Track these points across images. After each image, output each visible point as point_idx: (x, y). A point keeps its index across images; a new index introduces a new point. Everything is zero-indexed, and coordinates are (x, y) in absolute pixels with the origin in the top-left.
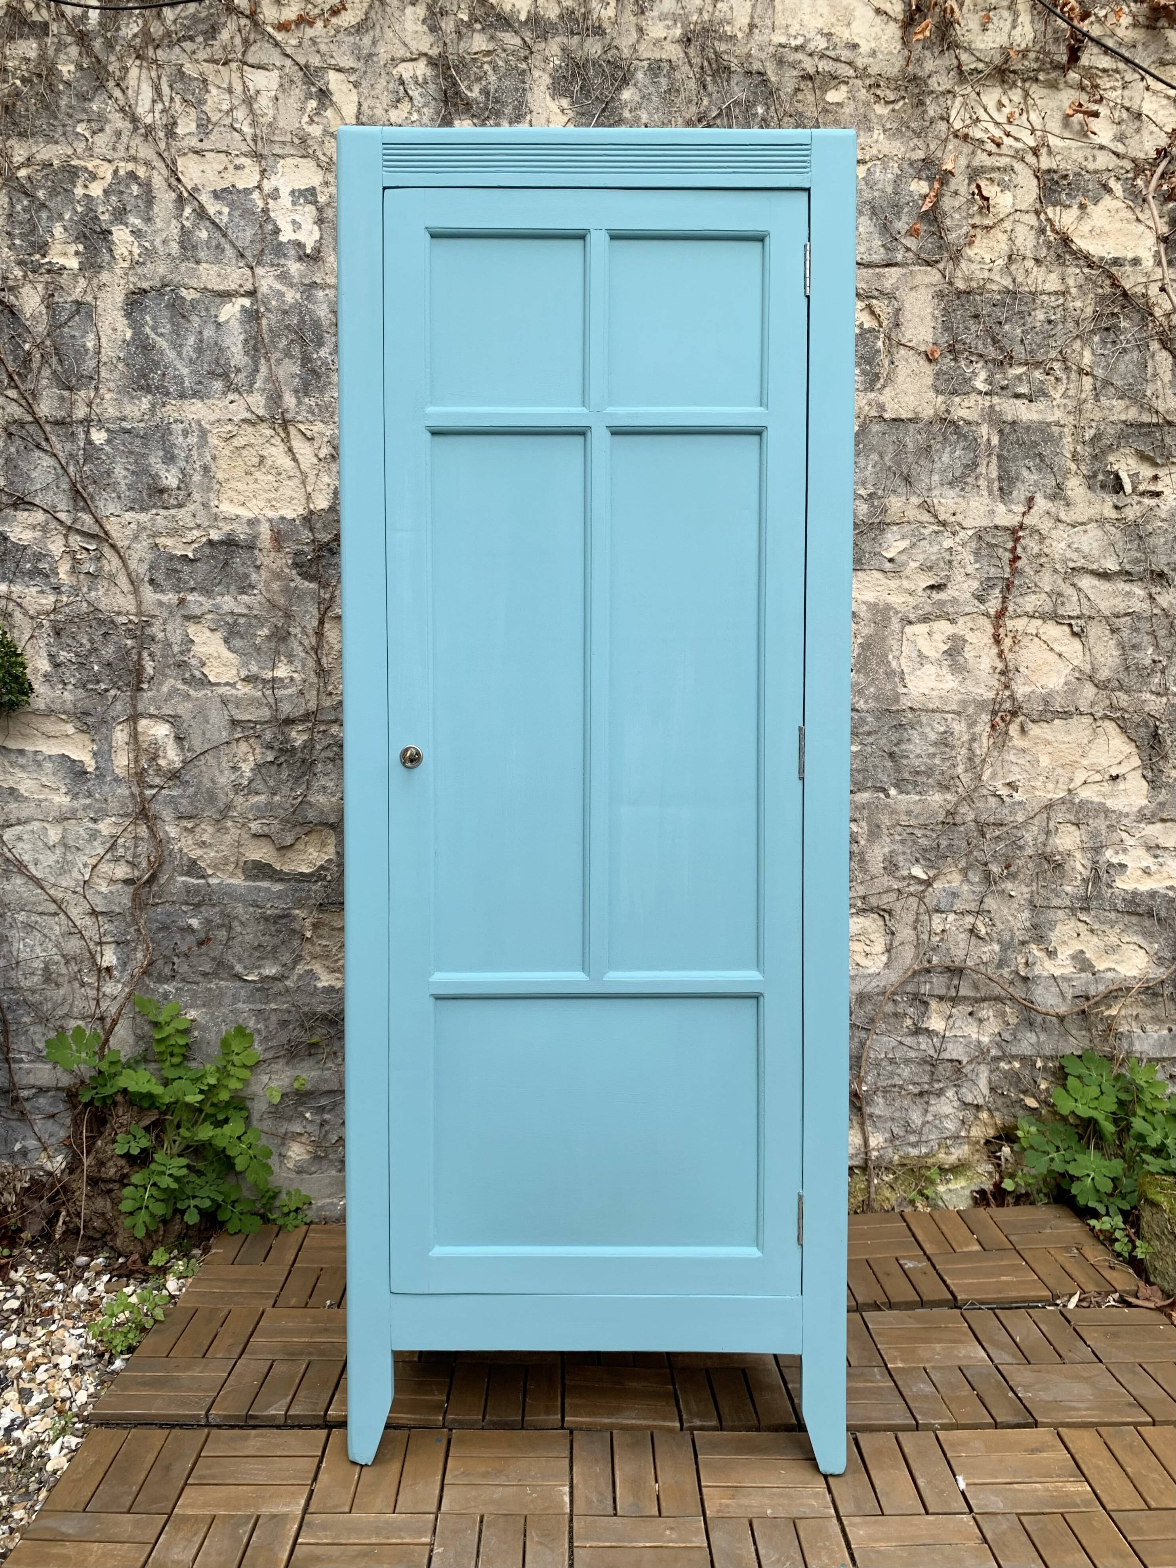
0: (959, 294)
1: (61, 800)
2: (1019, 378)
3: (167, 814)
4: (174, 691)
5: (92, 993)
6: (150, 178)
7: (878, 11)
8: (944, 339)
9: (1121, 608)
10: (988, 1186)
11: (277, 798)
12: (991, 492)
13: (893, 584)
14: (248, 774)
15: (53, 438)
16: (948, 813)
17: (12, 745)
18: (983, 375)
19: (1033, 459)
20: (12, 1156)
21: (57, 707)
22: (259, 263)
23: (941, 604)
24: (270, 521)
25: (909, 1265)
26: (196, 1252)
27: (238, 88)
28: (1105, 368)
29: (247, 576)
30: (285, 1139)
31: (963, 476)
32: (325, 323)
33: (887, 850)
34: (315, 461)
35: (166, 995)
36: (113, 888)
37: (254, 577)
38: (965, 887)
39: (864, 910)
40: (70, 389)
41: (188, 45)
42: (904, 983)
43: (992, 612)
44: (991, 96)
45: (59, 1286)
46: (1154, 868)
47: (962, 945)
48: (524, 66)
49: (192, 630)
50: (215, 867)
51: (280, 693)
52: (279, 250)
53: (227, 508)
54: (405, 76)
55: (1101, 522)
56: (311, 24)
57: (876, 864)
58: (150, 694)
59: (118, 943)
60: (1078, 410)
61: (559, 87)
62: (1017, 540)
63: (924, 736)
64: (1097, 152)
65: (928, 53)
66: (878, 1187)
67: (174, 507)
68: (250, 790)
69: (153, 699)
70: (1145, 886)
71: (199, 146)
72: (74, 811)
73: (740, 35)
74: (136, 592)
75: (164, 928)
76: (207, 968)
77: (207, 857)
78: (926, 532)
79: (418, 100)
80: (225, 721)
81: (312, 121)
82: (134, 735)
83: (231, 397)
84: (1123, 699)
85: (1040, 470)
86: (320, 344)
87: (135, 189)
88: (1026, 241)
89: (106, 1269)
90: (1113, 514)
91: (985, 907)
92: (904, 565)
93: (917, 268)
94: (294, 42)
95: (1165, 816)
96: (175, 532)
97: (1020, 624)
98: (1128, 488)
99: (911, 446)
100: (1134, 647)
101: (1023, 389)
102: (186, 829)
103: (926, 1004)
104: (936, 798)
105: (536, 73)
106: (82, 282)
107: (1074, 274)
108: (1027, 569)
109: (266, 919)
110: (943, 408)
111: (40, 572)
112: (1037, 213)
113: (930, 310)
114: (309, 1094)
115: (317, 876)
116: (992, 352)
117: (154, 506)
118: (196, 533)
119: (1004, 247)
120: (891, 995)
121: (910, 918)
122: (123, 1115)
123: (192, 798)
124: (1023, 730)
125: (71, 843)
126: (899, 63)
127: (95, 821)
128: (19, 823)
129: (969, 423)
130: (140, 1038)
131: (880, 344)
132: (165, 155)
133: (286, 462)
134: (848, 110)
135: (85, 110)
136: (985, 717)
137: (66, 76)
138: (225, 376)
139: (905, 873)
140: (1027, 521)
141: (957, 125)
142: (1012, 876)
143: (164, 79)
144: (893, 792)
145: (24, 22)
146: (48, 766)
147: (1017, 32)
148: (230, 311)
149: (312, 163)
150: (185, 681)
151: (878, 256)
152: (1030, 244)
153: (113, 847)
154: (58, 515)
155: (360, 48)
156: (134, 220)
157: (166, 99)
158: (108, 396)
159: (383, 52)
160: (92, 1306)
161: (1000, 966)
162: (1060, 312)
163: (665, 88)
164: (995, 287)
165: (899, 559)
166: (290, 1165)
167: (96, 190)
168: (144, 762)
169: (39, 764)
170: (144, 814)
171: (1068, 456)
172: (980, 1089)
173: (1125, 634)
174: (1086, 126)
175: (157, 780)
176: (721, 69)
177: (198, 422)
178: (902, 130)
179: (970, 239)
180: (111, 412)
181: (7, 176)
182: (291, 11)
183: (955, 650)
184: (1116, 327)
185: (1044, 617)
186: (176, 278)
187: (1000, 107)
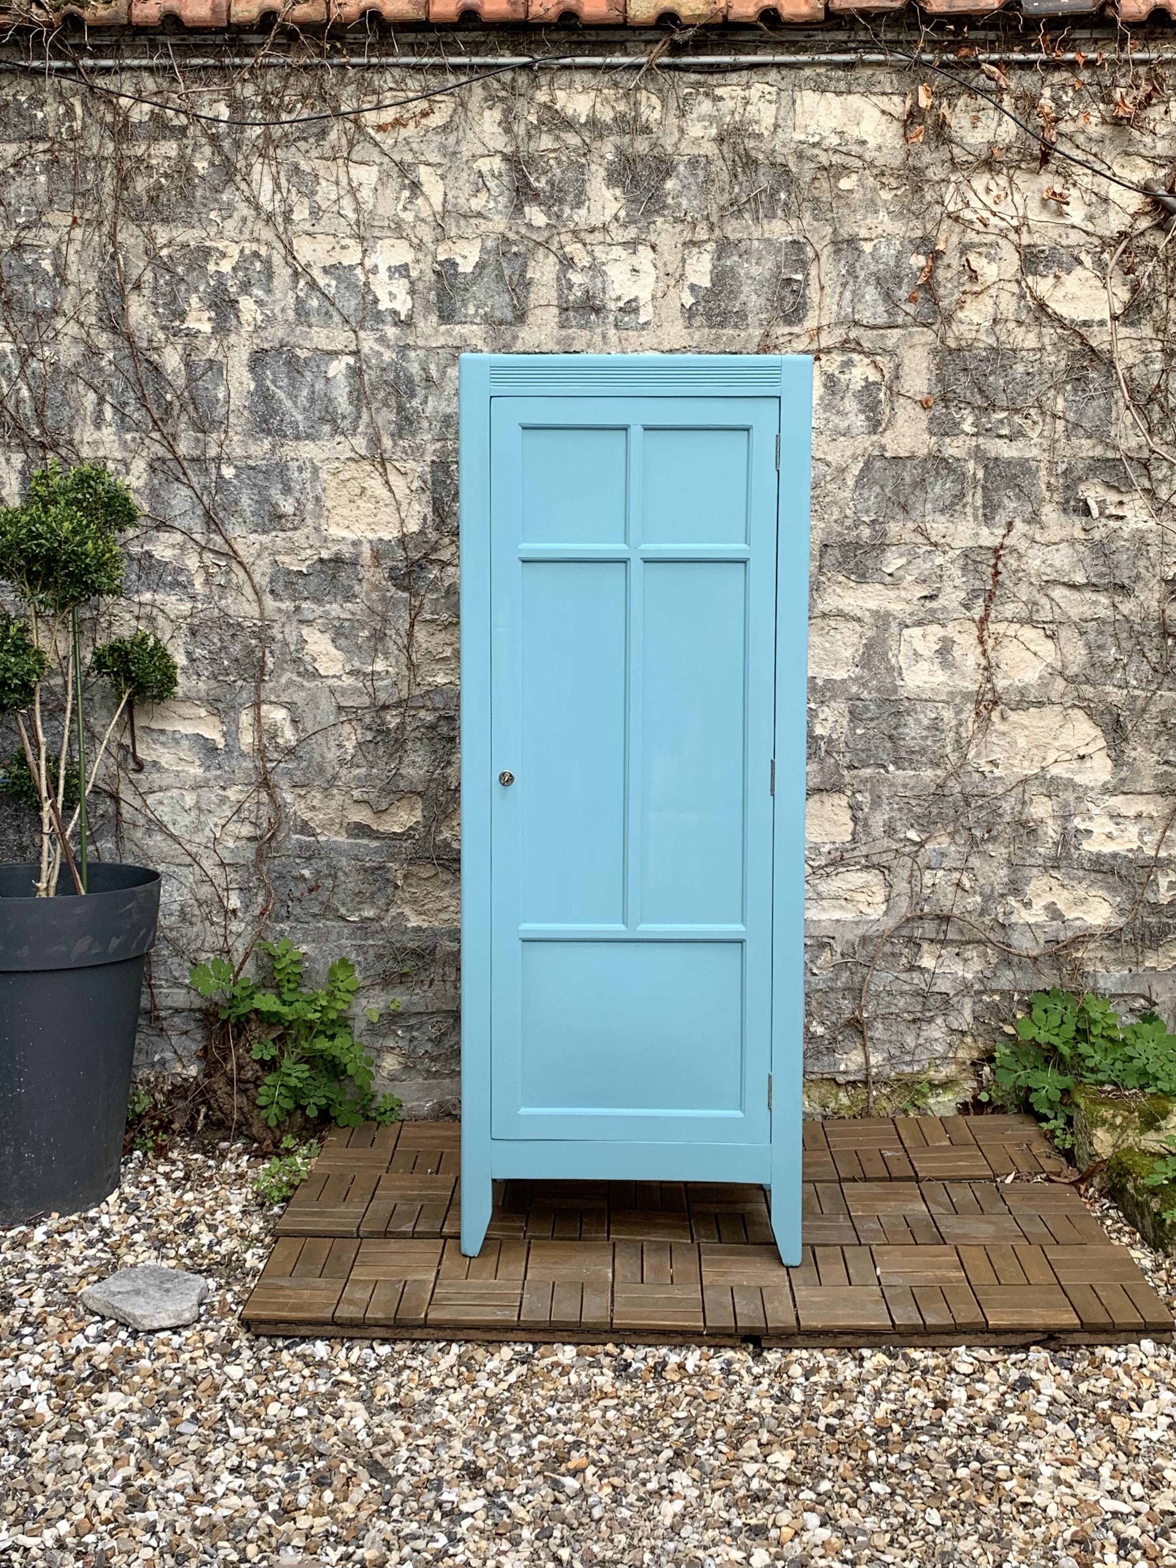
0: (951, 351)
1: (196, 771)
2: (1001, 421)
3: (284, 783)
4: (291, 682)
5: (221, 931)
6: (270, 256)
7: (883, 112)
8: (937, 390)
9: (1088, 614)
10: (969, 1099)
11: (375, 771)
12: (976, 518)
13: (893, 594)
14: (351, 751)
15: (189, 472)
16: (939, 786)
17: (154, 725)
18: (970, 419)
19: (1013, 489)
20: (153, 1065)
21: (192, 694)
22: (361, 328)
23: (932, 611)
24: (371, 542)
25: (888, 1154)
26: (316, 1140)
27: (344, 181)
28: (1076, 412)
29: (352, 587)
30: (381, 1052)
31: (953, 504)
32: (417, 379)
33: (886, 817)
34: (408, 491)
35: (282, 933)
36: (239, 844)
37: (357, 588)
38: (953, 848)
39: (867, 867)
40: (204, 432)
41: (301, 144)
42: (898, 928)
43: (977, 617)
44: (980, 181)
45: (211, 1163)
46: (1116, 833)
47: (951, 896)
48: (583, 161)
49: (305, 631)
50: (323, 827)
51: (378, 684)
52: (378, 317)
53: (335, 531)
54: (485, 169)
55: (1072, 542)
56: (405, 126)
57: (878, 829)
58: (271, 684)
59: (241, 889)
60: (1052, 449)
61: (613, 179)
62: (998, 558)
63: (918, 721)
64: (1069, 230)
65: (925, 147)
66: (876, 1099)
67: (290, 529)
68: (353, 764)
69: (272, 689)
70: (1108, 848)
71: (311, 230)
72: (207, 781)
73: (766, 133)
74: (260, 601)
75: (281, 877)
76: (316, 910)
77: (316, 819)
78: (921, 551)
79: (495, 191)
80: (333, 709)
81: (405, 209)
82: (258, 718)
83: (338, 439)
84: (1088, 691)
85: (1019, 498)
86: (413, 395)
87: (258, 265)
88: (1009, 305)
89: (246, 1151)
90: (1082, 535)
91: (970, 864)
92: (902, 579)
93: (915, 329)
94: (391, 142)
95: (1125, 789)
96: (290, 552)
97: (1001, 628)
98: (1095, 512)
99: (908, 480)
100: (1099, 647)
101: (1004, 431)
102: (300, 796)
103: (919, 946)
104: (928, 774)
105: (594, 167)
106: (214, 344)
107: (1050, 334)
108: (1007, 582)
109: (365, 871)
110: (936, 447)
111: (179, 584)
112: (1018, 282)
113: (925, 365)
114: (401, 1014)
115: (407, 835)
116: (979, 401)
117: (274, 529)
118: (309, 551)
119: (990, 310)
120: (888, 937)
121: (906, 873)
122: (255, 1030)
123: (305, 770)
124: (1003, 718)
125: (204, 807)
126: (901, 156)
127: (224, 789)
128: (160, 789)
129: (958, 460)
130: (260, 968)
131: (882, 395)
132: (283, 237)
133: (383, 492)
134: (856, 196)
135: (216, 200)
136: (970, 706)
137: (201, 172)
138: (333, 421)
139: (902, 836)
140: (1007, 542)
141: (951, 208)
142: (993, 839)
143: (282, 174)
144: (891, 768)
145: (166, 127)
146: (185, 743)
147: (1001, 130)
148: (337, 368)
149: (406, 243)
150: (299, 674)
151: (882, 320)
152: (1013, 308)
153: (238, 811)
154: (194, 536)
155: (445, 147)
157: (284, 191)
158: (235, 438)
159: (466, 150)
160: (241, 1176)
161: (981, 914)
162: (1037, 365)
163: (701, 178)
164: (981, 345)
165: (896, 574)
166: (385, 1074)
167: (226, 266)
168: (265, 741)
169: (177, 742)
170: (266, 783)
171: (1044, 487)
172: (965, 1017)
173: (1092, 636)
174: (1060, 208)
175: (276, 756)
176: (750, 163)
177: (311, 460)
178: (904, 212)
179: (961, 304)
180: (239, 452)
181: (151, 254)
182: (388, 116)
183: (945, 649)
184: (1086, 377)
185: (1022, 622)
186: (292, 340)
187: (988, 190)
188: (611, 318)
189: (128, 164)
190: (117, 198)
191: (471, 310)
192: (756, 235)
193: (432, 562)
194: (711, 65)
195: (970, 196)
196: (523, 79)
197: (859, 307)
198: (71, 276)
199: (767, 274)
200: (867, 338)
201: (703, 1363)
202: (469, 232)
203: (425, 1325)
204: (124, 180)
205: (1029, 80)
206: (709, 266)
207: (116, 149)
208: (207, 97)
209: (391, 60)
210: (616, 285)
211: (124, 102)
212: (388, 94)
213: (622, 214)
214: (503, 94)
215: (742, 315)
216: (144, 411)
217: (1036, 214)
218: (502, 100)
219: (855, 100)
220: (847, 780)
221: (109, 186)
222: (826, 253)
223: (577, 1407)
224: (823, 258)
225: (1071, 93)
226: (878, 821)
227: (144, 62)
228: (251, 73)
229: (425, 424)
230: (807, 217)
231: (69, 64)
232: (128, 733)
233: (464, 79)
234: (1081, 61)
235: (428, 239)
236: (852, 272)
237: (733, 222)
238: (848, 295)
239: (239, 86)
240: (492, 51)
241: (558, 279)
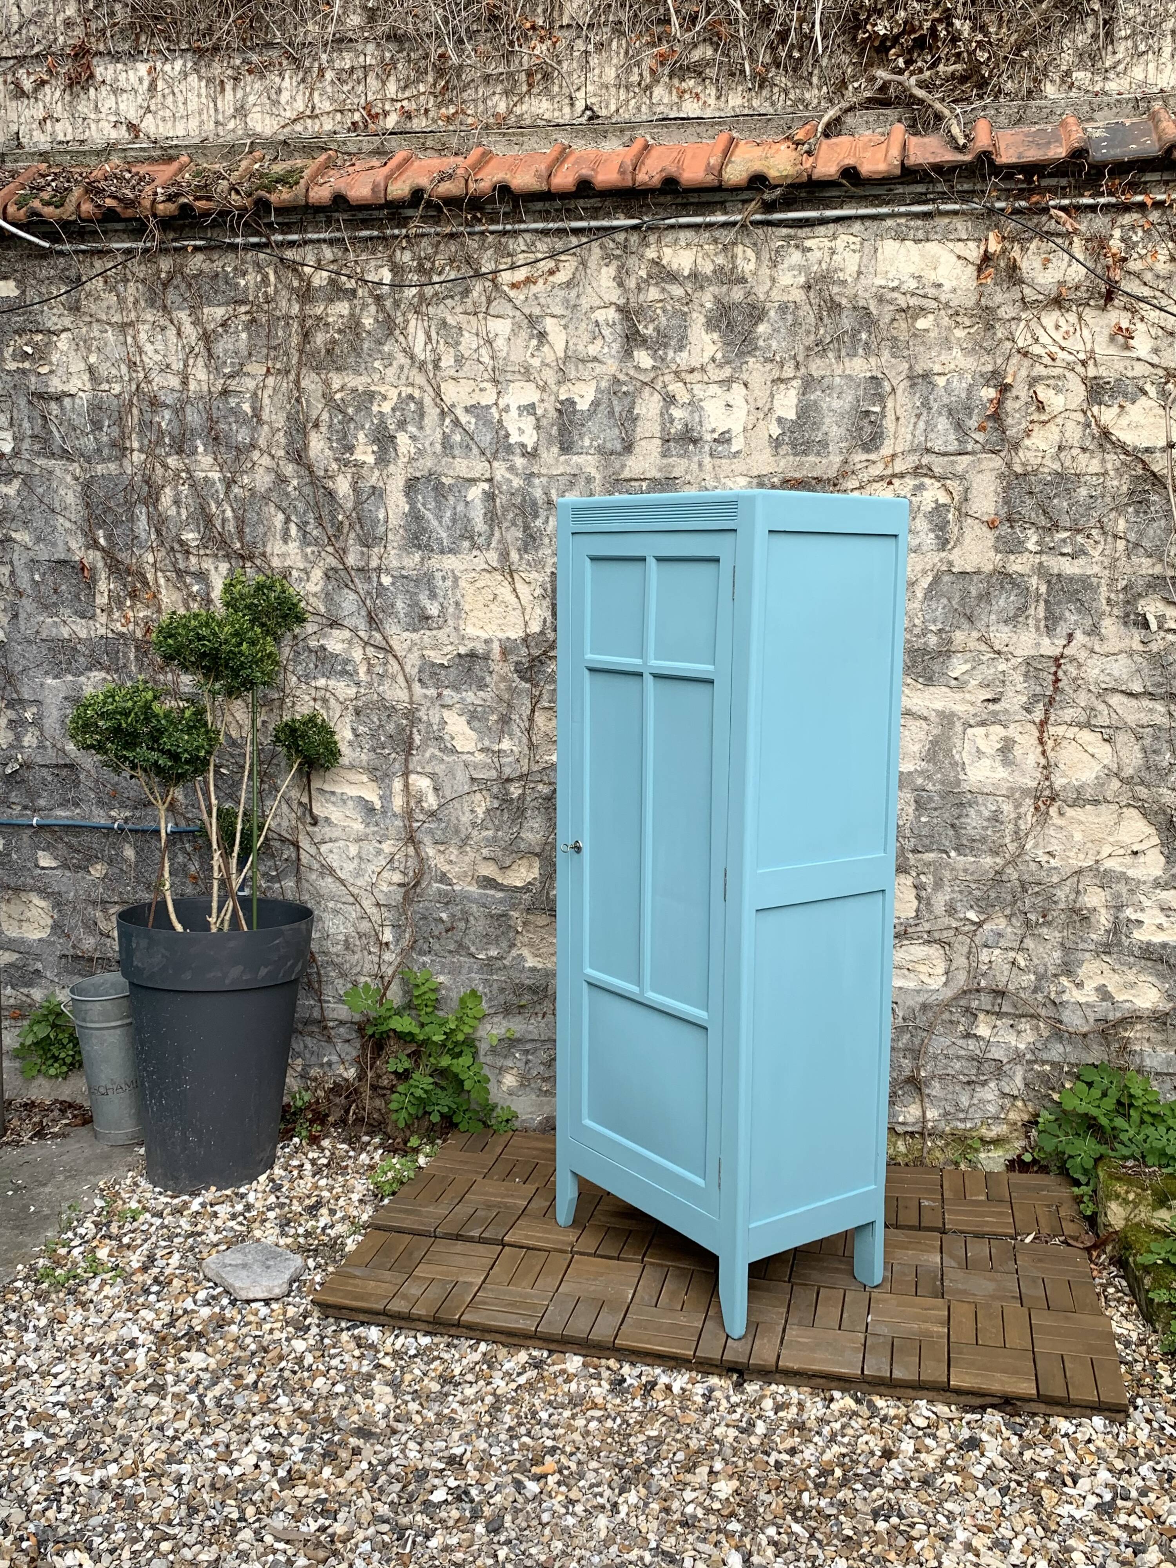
0: (1017, 476)
1: (358, 827)
2: (1064, 541)
3: (427, 840)
4: (433, 756)
6: (422, 398)
7: (959, 257)
8: (1003, 512)
9: (1144, 721)
10: (1016, 1158)
11: (500, 833)
12: (1038, 629)
13: (958, 696)
14: (481, 816)
15: (356, 580)
16: (997, 872)
17: (327, 788)
18: (1035, 538)
19: (1074, 603)
20: (322, 1065)
21: (356, 763)
22: (495, 459)
23: (995, 713)
24: (500, 640)
26: (439, 1141)
27: (483, 333)
28: (1136, 533)
29: (484, 678)
30: (501, 1070)
31: (1016, 616)
32: (540, 502)
33: (947, 897)
34: (531, 597)
35: (424, 964)
36: (391, 888)
37: (488, 679)
38: (1009, 930)
39: (929, 942)
40: (368, 547)
41: (449, 301)
42: (956, 998)
43: (1037, 720)
44: (1050, 318)
45: (352, 1153)
46: (1165, 925)
47: (1006, 973)
48: (686, 309)
49: (446, 714)
50: (459, 878)
51: (503, 760)
52: (509, 449)
53: (471, 631)
54: (601, 320)
55: (1131, 654)
56: (535, 283)
57: (939, 907)
58: (417, 757)
59: (393, 926)
60: (1113, 566)
61: (711, 325)
62: (1059, 666)
63: (979, 812)
64: (1134, 363)
65: (997, 288)
66: (930, 1150)
67: (436, 629)
68: (483, 827)
69: (419, 761)
70: (1158, 938)
71: (456, 375)
72: (367, 835)
73: (850, 280)
74: (410, 688)
75: (424, 918)
76: (452, 947)
77: (453, 872)
79: (609, 338)
80: (467, 779)
81: (533, 356)
82: (406, 785)
83: (475, 553)
84: (1142, 792)
85: (1079, 612)
86: (536, 516)
87: (412, 406)
88: (1074, 434)
89: (381, 1145)
90: (1141, 648)
91: (1024, 945)
92: (966, 683)
93: (984, 456)
94: (522, 297)
96: (435, 647)
97: (1061, 730)
98: (1154, 626)
99: (974, 593)
100: (1154, 752)
101: (1066, 550)
102: (439, 851)
103: (976, 1016)
104: (988, 861)
105: (695, 315)
106: (377, 473)
107: (1113, 460)
108: (1067, 689)
109: (492, 917)
110: (1001, 564)
111: (347, 672)
112: (1084, 412)
113: (992, 488)
114: (518, 1040)
115: (526, 889)
116: (1043, 522)
117: (422, 628)
118: (450, 648)
119: (1057, 437)
120: (947, 1006)
121: (965, 949)
122: (393, 1046)
123: (444, 830)
124: (1061, 813)
125: (364, 857)
126: (974, 297)
127: (380, 842)
128: (331, 841)
129: (1022, 575)
130: (406, 993)
131: (951, 516)
132: (433, 382)
133: (511, 598)
134: (932, 334)
135: (380, 351)
136: (1029, 801)
137: (368, 327)
138: (471, 538)
139: (962, 916)
140: (1067, 652)
141: (1021, 343)
142: (1048, 924)
143: (433, 328)
144: (953, 854)
145: (340, 290)
146: (350, 803)
147: (1069, 273)
148: (475, 493)
149: (533, 385)
150: (441, 750)
151: (953, 447)
152: (1078, 434)
153: (391, 861)
154: (359, 633)
155: (568, 301)
156: (412, 429)
157: (434, 342)
158: (393, 552)
159: (585, 303)
160: (372, 1167)
161: (1035, 991)
162: (1100, 489)
163: (790, 322)
164: (1046, 470)
165: (961, 678)
166: (504, 1089)
168: (412, 804)
169: (344, 802)
170: (411, 839)
171: (1104, 602)
172: (1017, 1082)
173: (1148, 741)
174: (1126, 343)
175: (421, 817)
176: (834, 307)
177: (453, 571)
178: (976, 348)
179: (1028, 433)
180: (395, 563)
181: (328, 398)
182: (521, 275)
183: (1006, 749)
184: (1148, 500)
185: (1081, 726)
186: (439, 469)
187: (1057, 327)
188: (707, 448)
189: (309, 322)
190: (301, 352)
191: (587, 442)
192: (839, 372)
193: (550, 658)
194: (800, 220)
195: (1040, 332)
196: (634, 238)
197: (932, 436)
198: (265, 417)
199: (847, 407)
200: (939, 465)
201: (690, 1386)
202: (586, 375)
203: (458, 1325)
204: (306, 336)
205: (1100, 222)
206: (795, 401)
207: (301, 310)
208: (373, 263)
209: (523, 226)
210: (711, 419)
211: (307, 270)
212: (521, 256)
213: (719, 355)
214: (618, 252)
215: (824, 444)
216: (320, 529)
217: (1102, 348)
218: (617, 257)
219: (932, 247)
220: (912, 862)
221: (295, 340)
222: (902, 387)
223: (567, 1413)
224: (899, 392)
225: (1140, 233)
226: (940, 901)
227: (322, 236)
228: (408, 242)
229: (546, 541)
230: (886, 354)
231: (264, 240)
232: (306, 793)
233: (584, 240)
234: (1149, 202)
235: (551, 381)
236: (926, 404)
237: (818, 361)
238: (921, 425)
239: (398, 253)
240: (608, 215)
241: (662, 414)
